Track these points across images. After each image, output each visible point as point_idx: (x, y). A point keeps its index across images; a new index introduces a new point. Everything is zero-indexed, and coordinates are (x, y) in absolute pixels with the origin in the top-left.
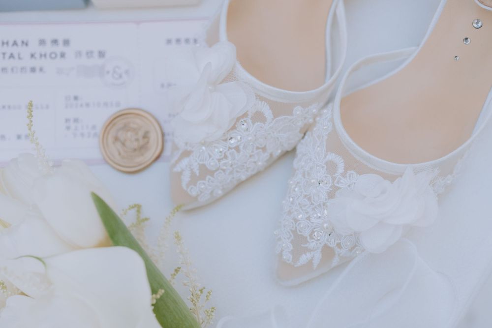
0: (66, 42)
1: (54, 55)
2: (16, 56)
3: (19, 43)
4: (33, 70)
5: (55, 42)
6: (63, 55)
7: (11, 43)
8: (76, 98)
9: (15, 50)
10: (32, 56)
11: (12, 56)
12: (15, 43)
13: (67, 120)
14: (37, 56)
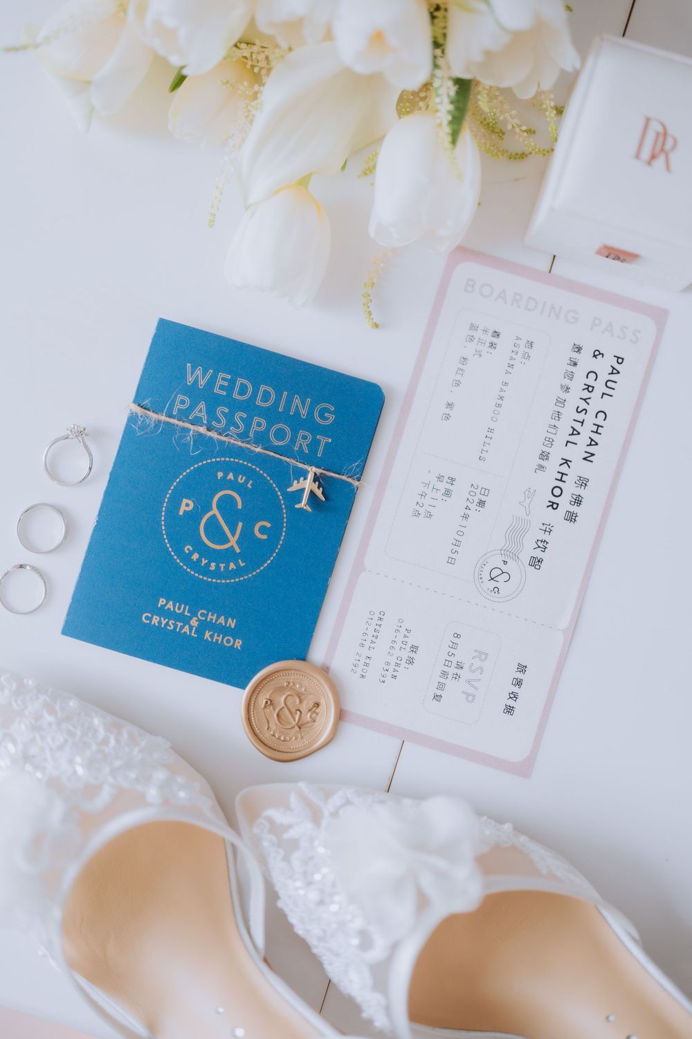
0: (571, 517)
1: (557, 491)
2: (572, 439)
3: (591, 449)
4: (544, 456)
5: (578, 501)
6: (554, 506)
7: (595, 436)
8: (482, 503)
9: (582, 440)
10: (567, 462)
11: (575, 432)
12: (593, 443)
13: (452, 480)
14: (564, 469)
